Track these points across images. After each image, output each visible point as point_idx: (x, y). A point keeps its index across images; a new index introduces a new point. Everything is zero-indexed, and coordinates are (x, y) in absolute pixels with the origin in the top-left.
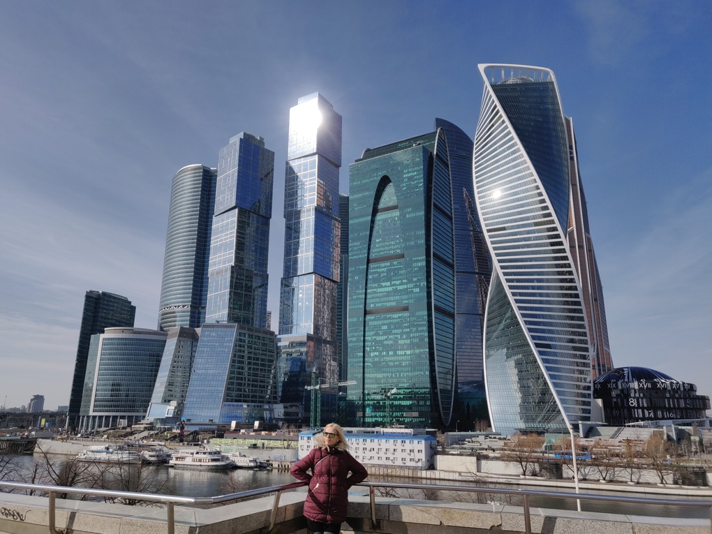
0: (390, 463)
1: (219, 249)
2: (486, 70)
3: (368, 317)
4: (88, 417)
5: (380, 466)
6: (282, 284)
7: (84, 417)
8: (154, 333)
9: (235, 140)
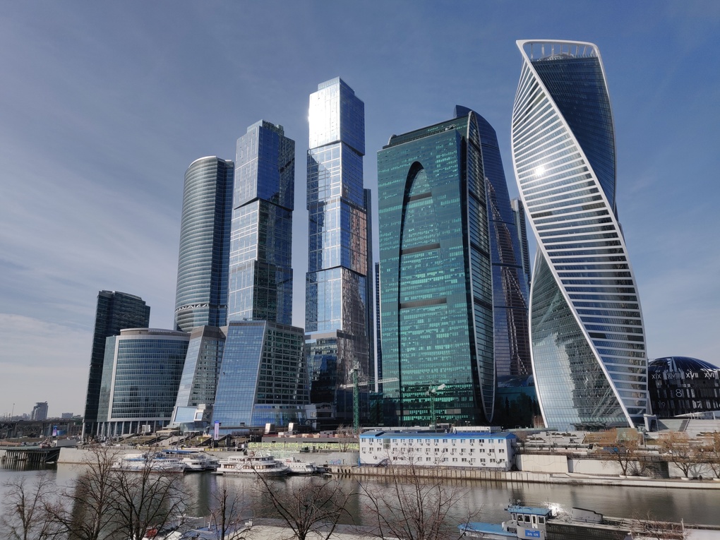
0: (466, 464)
1: (240, 243)
2: (525, 46)
3: (403, 311)
4: (106, 423)
5: (456, 468)
6: (307, 280)
7: (101, 423)
8: (172, 334)
9: (254, 129)
